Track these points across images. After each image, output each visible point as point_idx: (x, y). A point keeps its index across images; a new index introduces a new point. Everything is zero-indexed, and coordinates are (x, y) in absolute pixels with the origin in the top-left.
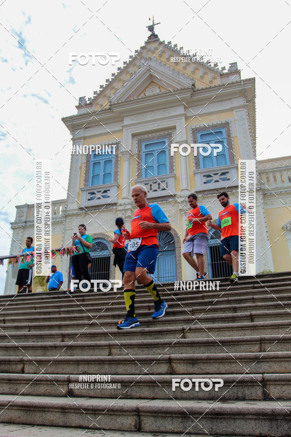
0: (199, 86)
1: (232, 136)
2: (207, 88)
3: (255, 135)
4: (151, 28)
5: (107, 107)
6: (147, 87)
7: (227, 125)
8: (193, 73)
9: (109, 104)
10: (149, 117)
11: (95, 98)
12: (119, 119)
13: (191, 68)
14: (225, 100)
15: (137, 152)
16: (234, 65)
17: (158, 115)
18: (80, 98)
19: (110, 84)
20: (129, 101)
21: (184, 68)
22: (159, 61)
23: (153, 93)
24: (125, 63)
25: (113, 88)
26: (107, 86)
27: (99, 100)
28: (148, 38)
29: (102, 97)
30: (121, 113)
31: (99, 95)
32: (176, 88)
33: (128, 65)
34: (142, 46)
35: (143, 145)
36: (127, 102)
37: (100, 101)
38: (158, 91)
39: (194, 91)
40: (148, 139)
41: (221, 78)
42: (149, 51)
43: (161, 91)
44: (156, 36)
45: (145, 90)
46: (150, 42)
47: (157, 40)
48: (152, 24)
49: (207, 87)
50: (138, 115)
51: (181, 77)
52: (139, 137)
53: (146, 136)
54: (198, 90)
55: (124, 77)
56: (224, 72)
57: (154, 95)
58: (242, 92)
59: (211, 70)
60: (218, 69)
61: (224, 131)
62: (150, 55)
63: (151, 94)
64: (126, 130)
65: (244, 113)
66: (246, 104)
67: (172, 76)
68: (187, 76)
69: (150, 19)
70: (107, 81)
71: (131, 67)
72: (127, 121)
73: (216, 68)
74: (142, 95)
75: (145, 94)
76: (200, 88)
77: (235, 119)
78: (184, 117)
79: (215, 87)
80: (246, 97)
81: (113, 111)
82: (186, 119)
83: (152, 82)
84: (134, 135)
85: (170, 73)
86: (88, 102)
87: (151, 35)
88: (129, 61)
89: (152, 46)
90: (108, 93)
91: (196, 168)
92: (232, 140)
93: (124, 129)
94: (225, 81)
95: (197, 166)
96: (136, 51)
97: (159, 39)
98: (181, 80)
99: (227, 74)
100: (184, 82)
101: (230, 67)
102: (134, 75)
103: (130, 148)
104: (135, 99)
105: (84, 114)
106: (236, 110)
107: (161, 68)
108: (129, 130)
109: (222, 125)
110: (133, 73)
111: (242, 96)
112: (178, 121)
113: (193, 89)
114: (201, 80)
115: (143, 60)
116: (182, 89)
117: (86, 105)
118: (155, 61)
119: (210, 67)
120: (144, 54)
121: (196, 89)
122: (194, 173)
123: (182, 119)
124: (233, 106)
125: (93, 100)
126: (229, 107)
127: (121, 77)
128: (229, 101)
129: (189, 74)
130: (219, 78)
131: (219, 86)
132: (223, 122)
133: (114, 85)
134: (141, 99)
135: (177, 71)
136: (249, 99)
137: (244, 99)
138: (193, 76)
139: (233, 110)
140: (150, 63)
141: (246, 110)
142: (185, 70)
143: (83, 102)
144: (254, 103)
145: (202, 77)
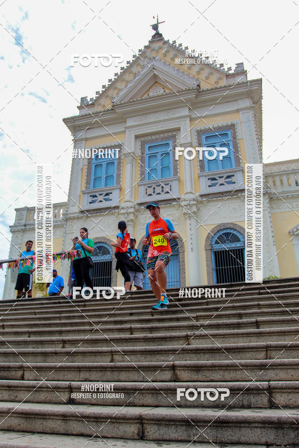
0: (204, 86)
1: (237, 138)
2: (212, 89)
3: (261, 136)
4: (155, 27)
5: (109, 107)
6: (151, 87)
7: (232, 127)
8: (198, 73)
9: (112, 104)
10: (152, 118)
11: (98, 98)
12: (122, 120)
13: (195, 69)
14: (230, 101)
15: (140, 154)
16: (240, 65)
17: (162, 116)
18: (82, 98)
19: (113, 84)
20: (133, 102)
21: (189, 68)
22: (164, 61)
23: (157, 94)
24: (128, 62)
25: (116, 88)
26: (110, 86)
27: (101, 101)
28: (152, 37)
29: (104, 98)
30: (124, 113)
31: (101, 95)
32: (180, 88)
33: (131, 65)
34: (146, 45)
35: (147, 146)
36: (131, 102)
37: (102, 101)
38: (162, 91)
39: (199, 92)
40: (152, 141)
41: (227, 78)
42: (153, 50)
43: (165, 91)
44: (161, 35)
45: (148, 90)
46: (154, 41)
47: (162, 39)
48: (156, 23)
49: (213, 87)
50: (141, 116)
51: (186, 77)
52: (142, 139)
53: (150, 138)
54: (203, 91)
55: (128, 77)
56: (230, 72)
57: (158, 96)
58: (248, 93)
59: (217, 70)
60: (224, 69)
61: (229, 133)
62: (154, 54)
63: (155, 94)
64: (129, 131)
65: (250, 114)
66: (252, 105)
67: (176, 76)
68: (192, 76)
69: (154, 18)
70: (110, 81)
71: (135, 66)
72: (130, 122)
73: (222, 68)
74: (146, 96)
75: (148, 95)
76: (205, 89)
77: (241, 120)
78: (188, 119)
79: (221, 87)
80: (252, 98)
81: (115, 112)
82: (190, 121)
83: (156, 82)
84: (137, 137)
85: (174, 73)
86: (90, 103)
87: (155, 34)
88: (133, 60)
89: (156, 45)
90: (110, 93)
91: (201, 171)
92: (238, 142)
93: (127, 131)
94: (231, 81)
95: (202, 169)
96: (140, 51)
97: (163, 38)
98: (186, 80)
99: (233, 74)
100: (188, 82)
101: (236, 68)
102: (137, 75)
103: (133, 150)
104: (138, 99)
105: (86, 115)
106: (242, 112)
107: (166, 68)
108: (133, 131)
109: (227, 127)
110: (137, 73)
111: (248, 97)
112: (183, 122)
113: (198, 89)
114: (207, 81)
115: (147, 60)
116: (186, 90)
117: (88, 106)
118: (159, 61)
119: (215, 68)
120: (148, 54)
121: (201, 90)
122: (199, 176)
123: (186, 120)
124: (240, 107)
125: (96, 100)
126: (235, 109)
127: (124, 77)
128: (235, 102)
129: (194, 74)
130: (225, 78)
131: (225, 87)
132: (229, 124)
133: (117, 85)
134: (144, 99)
135: (182, 71)
136: (256, 100)
137: (251, 100)
138: (198, 76)
139: (238, 112)
140: (154, 63)
141: (253, 112)
142: (189, 70)
143: (85, 102)
144: (261, 104)
145: (207, 78)
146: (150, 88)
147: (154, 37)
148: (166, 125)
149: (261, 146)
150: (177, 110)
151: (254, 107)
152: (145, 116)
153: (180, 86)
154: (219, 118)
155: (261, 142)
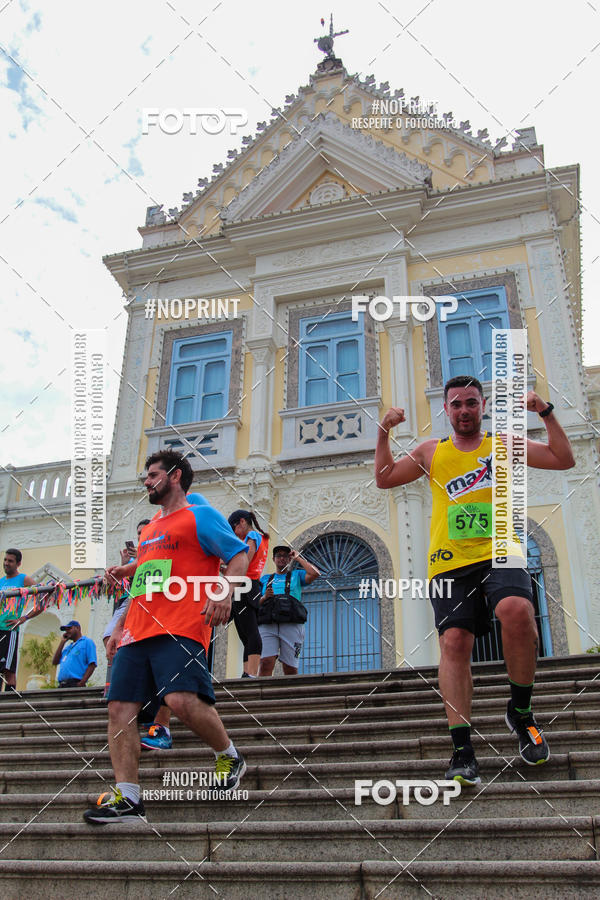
0: (441, 183)
1: (521, 305)
2: (459, 190)
3: (579, 304)
4: (325, 44)
5: (216, 231)
6: (314, 185)
7: (509, 278)
8: (427, 151)
9: (221, 223)
10: (317, 257)
11: (187, 210)
12: (244, 260)
13: (420, 143)
14: (504, 219)
15: (287, 344)
16: (527, 133)
17: (340, 253)
18: (150, 209)
19: (223, 177)
20: (270, 218)
21: (406, 140)
22: (344, 122)
23: (328, 200)
24: (260, 126)
25: (230, 186)
26: (217, 181)
27: (195, 215)
28: (319, 66)
29: (202, 208)
30: (251, 246)
31: (195, 201)
32: (385, 187)
33: (267, 131)
34: (304, 85)
35: (303, 325)
36: (265, 221)
37: (199, 216)
38: (340, 194)
39: (429, 197)
40: (317, 312)
41: (495, 164)
42: (320, 97)
43: (347, 194)
44: (338, 63)
45: (308, 192)
46: (323, 76)
47: (340, 73)
48: (328, 34)
49: (462, 185)
50: (290, 253)
51: (397, 161)
52: (293, 307)
53: (310, 304)
54: (439, 194)
55: (260, 160)
56: (504, 149)
57: (332, 206)
58: (546, 200)
59: (470, 144)
60: (488, 142)
61: (501, 293)
62: (321, 107)
63: (324, 201)
64: (261, 287)
65: (552, 249)
66: (556, 228)
67: (376, 159)
68: (412, 159)
69: (323, 22)
70: (217, 168)
71: (277, 135)
72: (264, 267)
73: (484, 140)
74: (302, 204)
75: (308, 202)
76: (443, 188)
77: (531, 263)
78: (403, 261)
79: (481, 186)
80: (556, 212)
81: (230, 242)
82: (408, 264)
83: (327, 172)
84: (279, 302)
85: (371, 151)
86: (168, 219)
87: (325, 61)
88: (272, 121)
89: (328, 87)
90: (217, 197)
91: (433, 385)
92: (522, 316)
93: (256, 286)
94: (506, 172)
95: (436, 379)
96: (289, 98)
97: (345, 69)
98: (397, 169)
99: (510, 155)
100: (402, 172)
101: (518, 139)
102: (281, 157)
103: (271, 333)
104: (284, 212)
105: (158, 249)
106: (532, 244)
107: (350, 141)
108: (269, 289)
109: (497, 278)
110: (281, 150)
111: (547, 209)
112: (390, 267)
113: (426, 190)
114: (447, 170)
115: (305, 120)
116: (398, 191)
117: (165, 226)
118: (334, 123)
119: (468, 139)
120: (306, 105)
121: (434, 192)
122: (428, 397)
123: (397, 263)
124: (526, 233)
125: (182, 214)
126: (515, 235)
127: (252, 159)
128: (515, 222)
129: (417, 154)
130: (490, 165)
131: (492, 184)
132: (500, 272)
133: (234, 177)
134: (298, 213)
135: (390, 146)
136: (566, 216)
137: (553, 216)
138: (427, 159)
139: (524, 243)
140: (322, 127)
141: (557, 244)
142: (406, 144)
143: (157, 218)
144: (578, 226)
145: (449, 163)
146: (311, 187)
147: (322, 66)
148: (350, 274)
149: (579, 325)
150: (376, 238)
151: (560, 231)
152: (298, 252)
153: (381, 182)
154: (478, 259)
155: (579, 316)
